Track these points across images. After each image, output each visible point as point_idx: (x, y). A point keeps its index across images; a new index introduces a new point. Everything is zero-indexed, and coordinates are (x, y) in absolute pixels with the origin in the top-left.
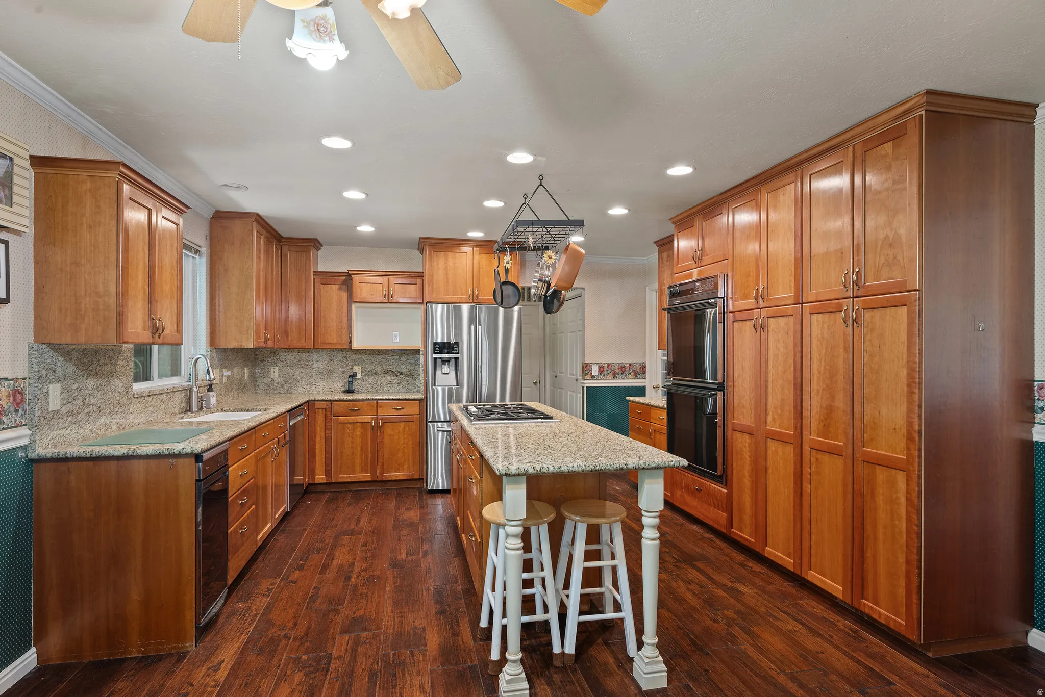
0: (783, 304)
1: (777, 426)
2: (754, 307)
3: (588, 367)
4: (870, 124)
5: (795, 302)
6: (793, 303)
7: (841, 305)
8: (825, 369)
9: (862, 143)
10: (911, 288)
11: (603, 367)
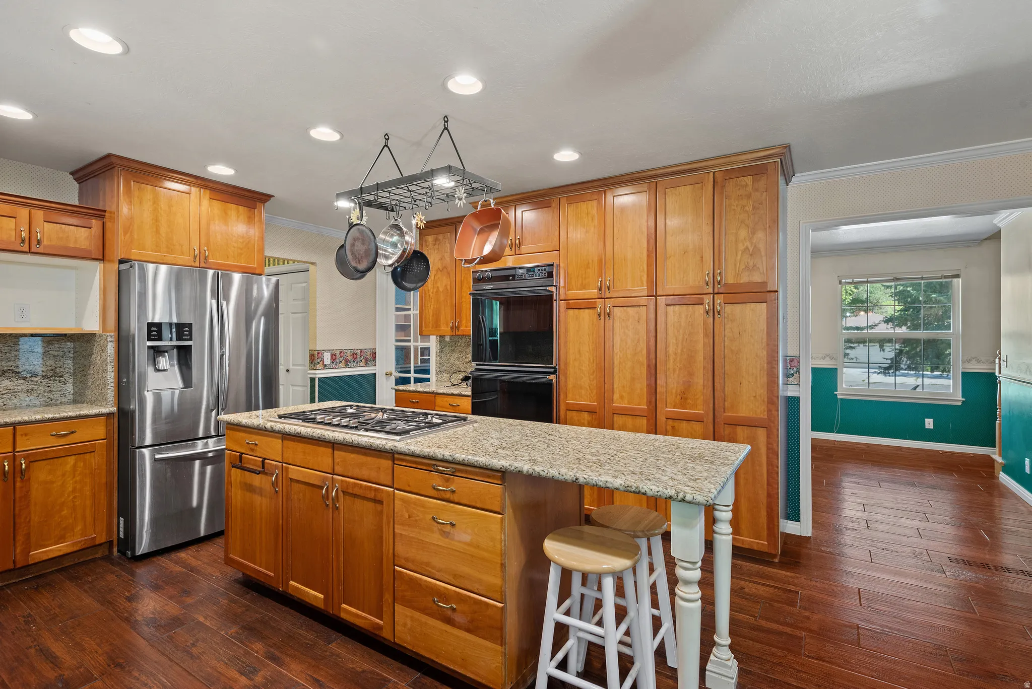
0: (633, 295)
1: (626, 402)
2: (596, 297)
3: (320, 355)
4: (733, 159)
5: (648, 295)
6: (646, 295)
7: (702, 299)
8: (682, 351)
9: (723, 172)
10: (771, 290)
11: (335, 355)
